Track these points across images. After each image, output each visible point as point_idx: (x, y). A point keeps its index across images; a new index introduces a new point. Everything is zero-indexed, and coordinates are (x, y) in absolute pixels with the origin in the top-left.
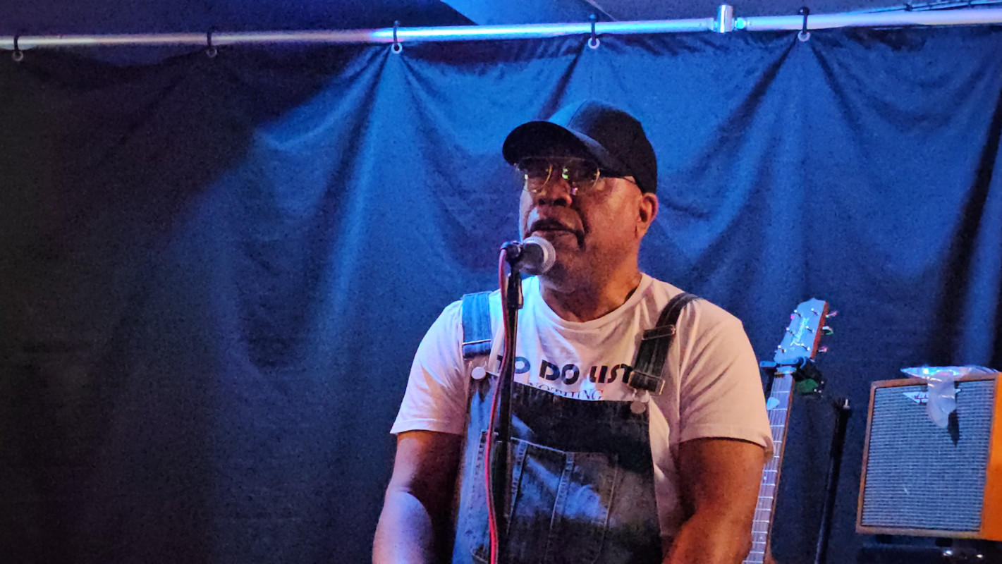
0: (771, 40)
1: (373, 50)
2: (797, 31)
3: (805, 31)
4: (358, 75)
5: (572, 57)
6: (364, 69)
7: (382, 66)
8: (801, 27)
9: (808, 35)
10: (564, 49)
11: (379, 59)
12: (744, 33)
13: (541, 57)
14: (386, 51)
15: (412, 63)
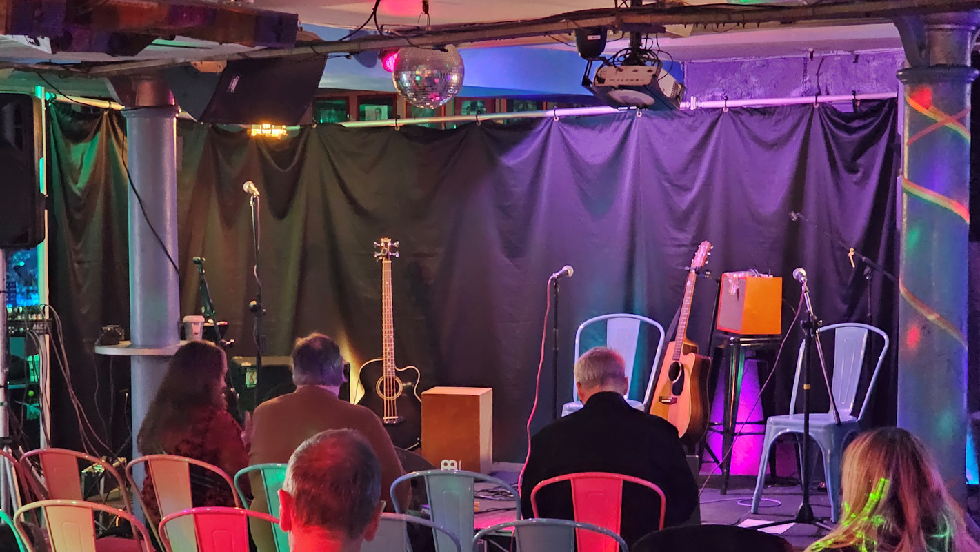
0: (712, 111)
1: (546, 120)
2: (722, 108)
3: (726, 107)
4: (541, 131)
5: (630, 120)
6: (542, 129)
7: (551, 126)
8: (724, 106)
9: (728, 109)
10: (627, 116)
11: (550, 123)
12: (702, 109)
13: (617, 120)
14: (551, 120)
15: (563, 125)
